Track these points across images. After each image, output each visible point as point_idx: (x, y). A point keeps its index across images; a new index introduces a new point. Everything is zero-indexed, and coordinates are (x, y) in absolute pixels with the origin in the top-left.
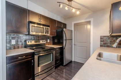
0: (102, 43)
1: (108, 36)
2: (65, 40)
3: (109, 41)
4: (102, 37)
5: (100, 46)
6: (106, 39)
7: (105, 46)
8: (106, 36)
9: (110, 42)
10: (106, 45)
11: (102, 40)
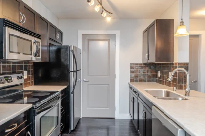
0: (133, 75)
1: (141, 64)
2: (74, 72)
3: (141, 71)
4: (132, 65)
5: (129, 81)
6: (138, 68)
7: (136, 81)
8: (137, 64)
9: (144, 73)
10: (138, 79)
11: (133, 70)
